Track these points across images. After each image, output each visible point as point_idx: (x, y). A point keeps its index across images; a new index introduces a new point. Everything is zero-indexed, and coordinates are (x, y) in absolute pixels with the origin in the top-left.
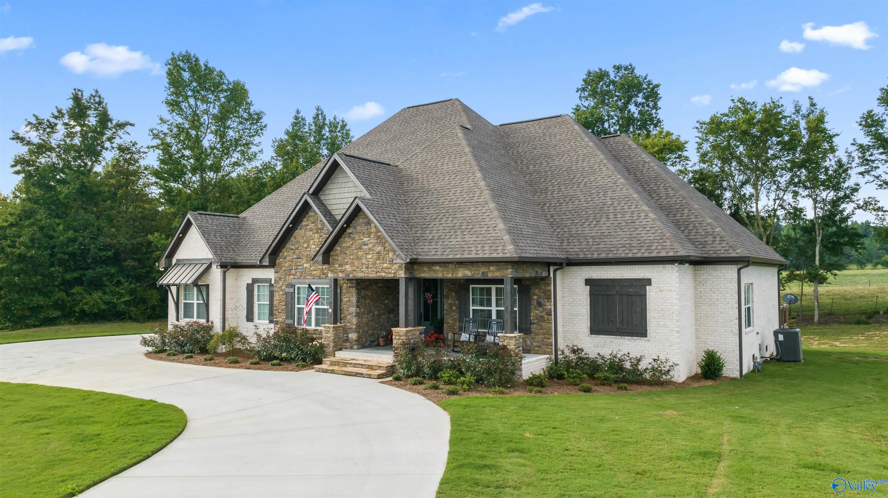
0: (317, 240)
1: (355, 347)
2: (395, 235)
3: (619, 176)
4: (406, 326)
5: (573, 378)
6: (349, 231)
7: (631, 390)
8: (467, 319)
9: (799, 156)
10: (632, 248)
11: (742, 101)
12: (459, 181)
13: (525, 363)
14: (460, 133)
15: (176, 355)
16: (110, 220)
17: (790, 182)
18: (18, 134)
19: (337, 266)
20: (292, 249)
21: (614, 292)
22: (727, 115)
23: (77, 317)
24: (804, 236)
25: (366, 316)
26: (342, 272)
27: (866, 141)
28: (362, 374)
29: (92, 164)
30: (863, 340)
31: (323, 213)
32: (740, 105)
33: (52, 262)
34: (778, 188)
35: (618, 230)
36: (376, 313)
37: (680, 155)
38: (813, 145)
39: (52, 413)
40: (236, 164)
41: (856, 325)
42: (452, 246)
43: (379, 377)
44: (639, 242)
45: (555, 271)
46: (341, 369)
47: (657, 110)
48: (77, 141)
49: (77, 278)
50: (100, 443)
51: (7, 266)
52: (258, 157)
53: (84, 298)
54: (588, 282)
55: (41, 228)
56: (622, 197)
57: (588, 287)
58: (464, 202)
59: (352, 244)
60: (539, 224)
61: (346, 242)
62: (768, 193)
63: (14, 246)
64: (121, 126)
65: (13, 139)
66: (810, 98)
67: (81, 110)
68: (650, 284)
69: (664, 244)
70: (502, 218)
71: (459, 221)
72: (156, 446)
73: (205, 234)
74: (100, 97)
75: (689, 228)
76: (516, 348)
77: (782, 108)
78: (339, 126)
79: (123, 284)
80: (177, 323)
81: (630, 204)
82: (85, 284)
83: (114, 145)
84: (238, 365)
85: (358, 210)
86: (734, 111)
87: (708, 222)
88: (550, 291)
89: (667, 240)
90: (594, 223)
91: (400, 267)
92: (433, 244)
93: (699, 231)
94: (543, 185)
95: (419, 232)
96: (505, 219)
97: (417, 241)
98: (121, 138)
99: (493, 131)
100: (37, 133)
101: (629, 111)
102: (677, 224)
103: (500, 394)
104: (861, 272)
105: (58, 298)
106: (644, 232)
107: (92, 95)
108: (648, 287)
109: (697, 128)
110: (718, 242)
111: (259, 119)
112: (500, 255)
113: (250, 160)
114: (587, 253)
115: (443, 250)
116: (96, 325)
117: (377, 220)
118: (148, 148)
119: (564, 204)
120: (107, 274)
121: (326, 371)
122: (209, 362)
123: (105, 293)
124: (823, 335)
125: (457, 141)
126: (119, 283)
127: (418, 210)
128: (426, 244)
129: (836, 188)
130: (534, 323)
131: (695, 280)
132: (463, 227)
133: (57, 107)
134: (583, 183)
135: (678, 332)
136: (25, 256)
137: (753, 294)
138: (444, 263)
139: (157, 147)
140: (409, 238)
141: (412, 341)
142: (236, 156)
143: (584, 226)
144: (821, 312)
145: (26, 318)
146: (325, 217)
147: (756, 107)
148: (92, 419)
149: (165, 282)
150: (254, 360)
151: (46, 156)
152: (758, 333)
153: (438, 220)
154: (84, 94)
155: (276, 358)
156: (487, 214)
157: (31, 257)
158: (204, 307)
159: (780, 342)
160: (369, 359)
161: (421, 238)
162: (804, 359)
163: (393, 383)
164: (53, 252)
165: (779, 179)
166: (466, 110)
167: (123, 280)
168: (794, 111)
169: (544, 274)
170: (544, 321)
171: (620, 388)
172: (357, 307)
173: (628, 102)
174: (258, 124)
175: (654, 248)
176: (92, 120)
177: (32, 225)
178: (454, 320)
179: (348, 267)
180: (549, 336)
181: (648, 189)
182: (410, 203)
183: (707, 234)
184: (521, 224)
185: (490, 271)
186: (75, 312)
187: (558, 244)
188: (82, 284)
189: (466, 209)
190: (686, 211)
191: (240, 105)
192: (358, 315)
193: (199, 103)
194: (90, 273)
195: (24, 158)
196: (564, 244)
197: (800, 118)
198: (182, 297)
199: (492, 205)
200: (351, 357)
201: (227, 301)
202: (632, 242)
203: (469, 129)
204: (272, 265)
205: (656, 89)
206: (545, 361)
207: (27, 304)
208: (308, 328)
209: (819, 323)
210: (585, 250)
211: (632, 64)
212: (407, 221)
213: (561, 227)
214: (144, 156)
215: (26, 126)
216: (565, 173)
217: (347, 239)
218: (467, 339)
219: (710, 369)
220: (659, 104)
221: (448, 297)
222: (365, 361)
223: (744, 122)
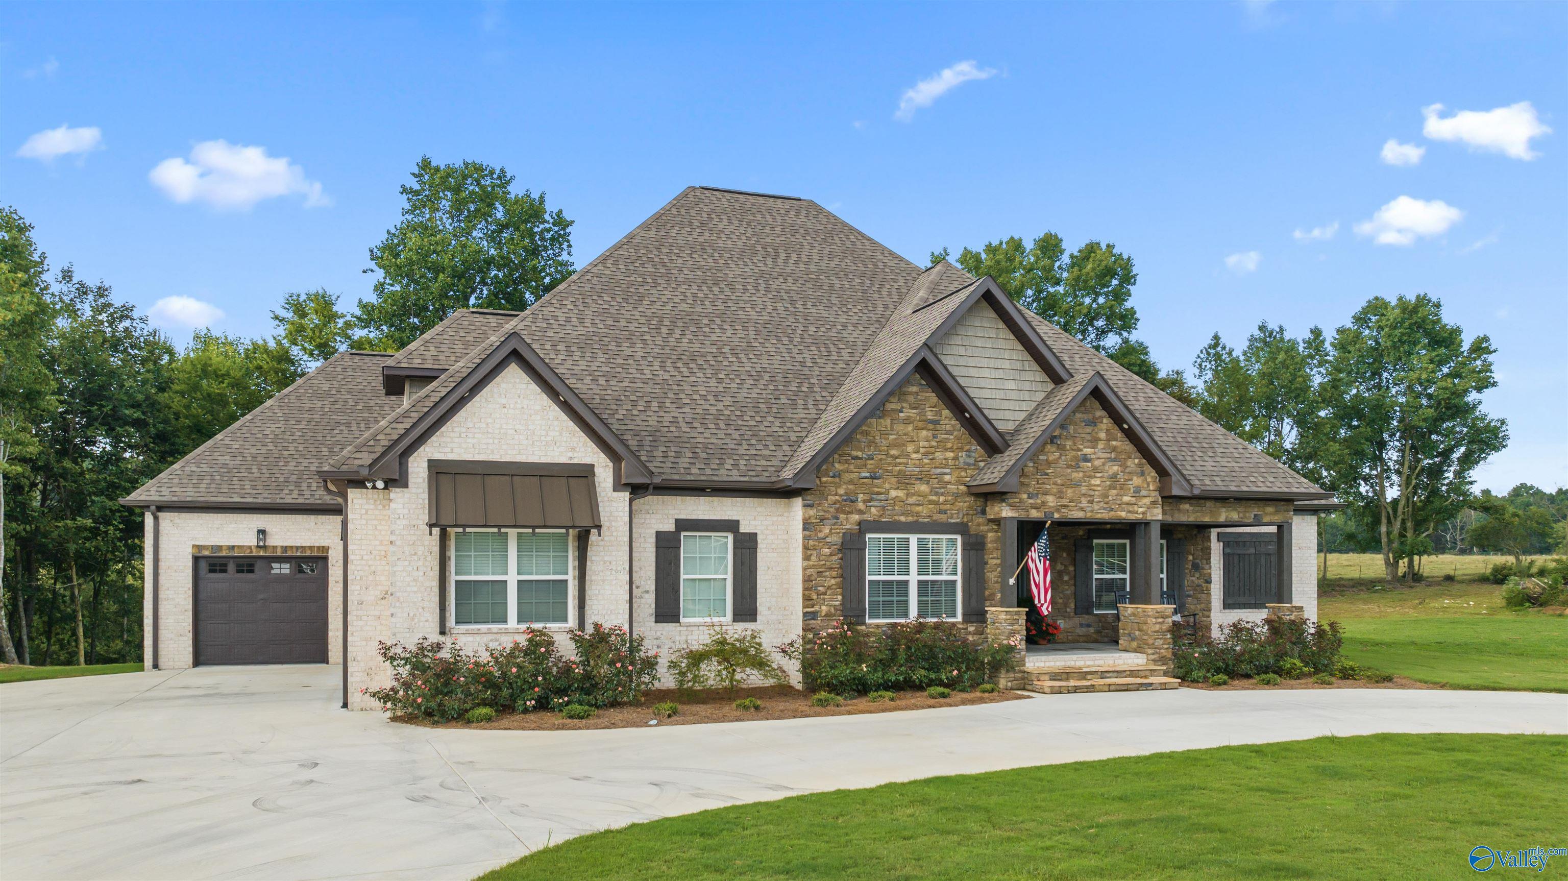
26: (1038, 508)
54: (1221, 537)
57: (1221, 544)
88: (1209, 547)
130: (1190, 596)
170: (1202, 591)
178: (1066, 597)
179: (1051, 501)
180: (1208, 614)
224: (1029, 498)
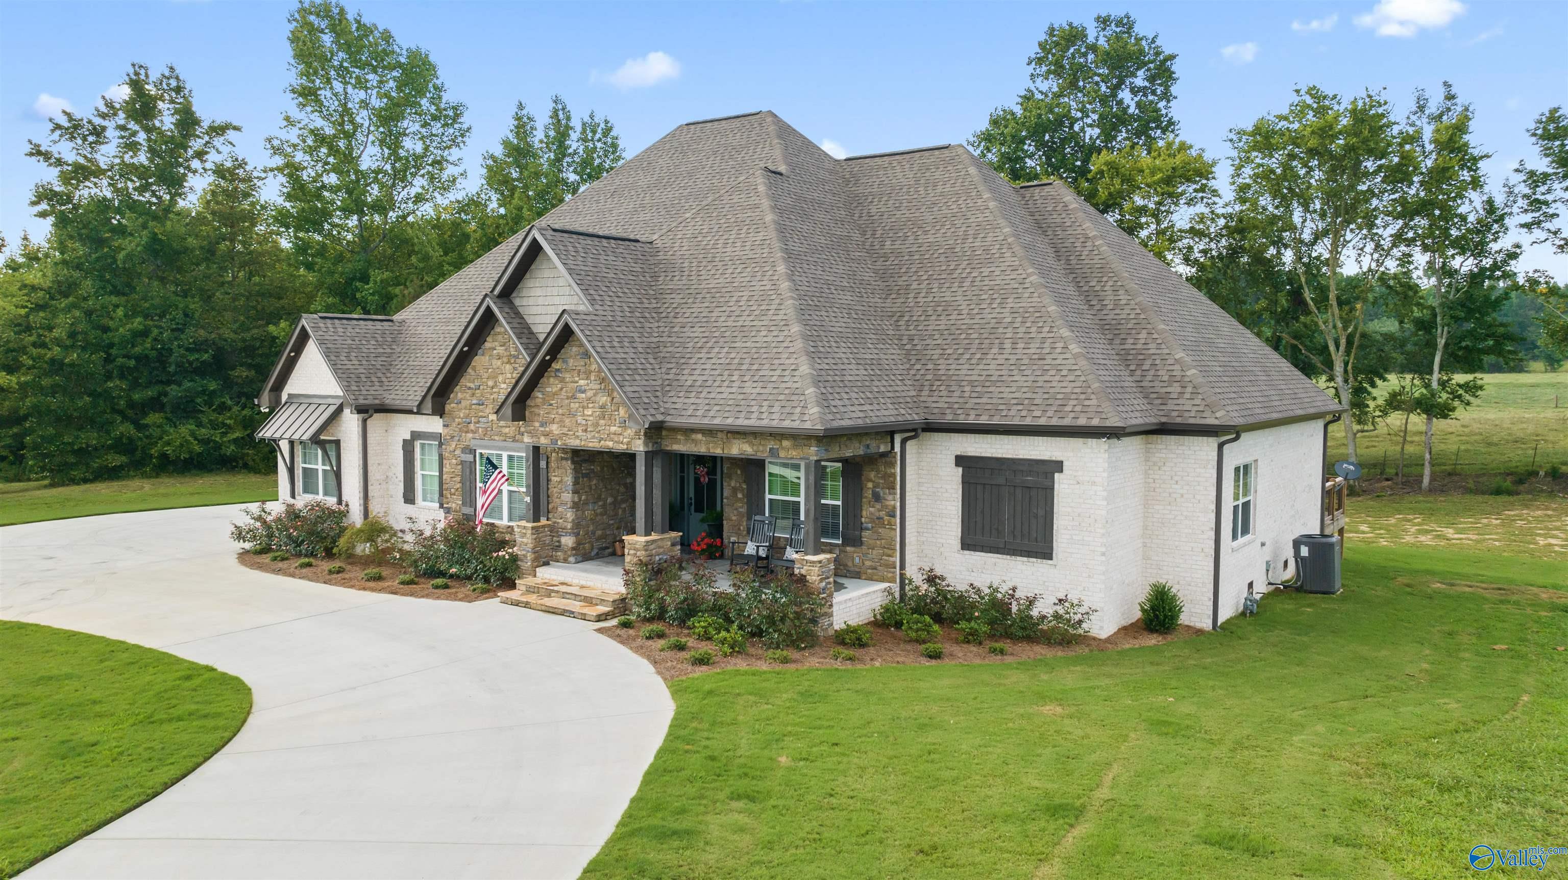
0: (509, 376)
1: (572, 559)
2: (627, 378)
3: (1031, 270)
4: (647, 534)
5: (917, 630)
6: (555, 366)
7: (1012, 654)
8: (758, 518)
9: (1414, 190)
10: (1033, 408)
11: (1313, 92)
12: (748, 279)
13: (840, 603)
14: (761, 183)
15: (287, 559)
16: (207, 298)
17: (1398, 238)
18: (39, 146)
19: (537, 424)
20: (470, 388)
21: (1001, 481)
22: (1286, 118)
23: (155, 465)
24: (1417, 335)
25: (591, 507)
26: (546, 435)
27: (1542, 165)
28: (573, 613)
29: (172, 199)
30: (1496, 525)
31: (517, 331)
32: (1309, 100)
33: (108, 371)
34: (1378, 246)
35: (1015, 372)
36: (609, 500)
37: (1205, 185)
38: (1440, 175)
39: (39, 691)
40: (419, 199)
41: (1491, 497)
42: (722, 402)
43: (600, 618)
44: (1046, 396)
45: (904, 442)
46: (540, 602)
47: (1168, 101)
48: (142, 158)
49: (152, 398)
50: (88, 763)
51: (34, 380)
52: (458, 186)
53: (165, 432)
54: (960, 460)
55: (89, 313)
56: (1031, 310)
57: (960, 469)
58: (751, 318)
59: (561, 389)
60: (882, 356)
61: (550, 385)
62: (1359, 255)
63: (43, 345)
64: (219, 130)
65: (31, 154)
66: (1447, 85)
67: (145, 105)
68: (1061, 471)
69: (1087, 403)
70: (808, 353)
71: (739, 356)
72: (174, 772)
73: (330, 354)
74: (177, 78)
75: (1144, 368)
76: (821, 580)
77: (1385, 107)
78: (599, 130)
79: (230, 409)
80: (292, 501)
81: (1040, 324)
82: (168, 409)
83: (209, 165)
84: (381, 584)
85: (566, 335)
86: (1300, 111)
87: (1177, 357)
88: (894, 475)
89: (1093, 396)
90: (978, 356)
91: (637, 433)
92: (693, 394)
93: (1160, 373)
94: (904, 278)
95: (674, 371)
96: (813, 355)
97: (668, 388)
98: (219, 152)
99: (831, 172)
100: (72, 145)
101: (1120, 103)
102: (1125, 358)
103: (782, 662)
104: (1550, 377)
105: (122, 433)
106: (1057, 378)
107: (163, 75)
108: (1056, 475)
109: (1231, 140)
110: (1187, 396)
111: (457, 116)
112: (796, 424)
113: (445, 189)
114: (959, 412)
115: (707, 408)
116: (187, 479)
117: (597, 352)
118: (265, 171)
119: (934, 318)
120: (204, 392)
121: (516, 604)
122: (336, 576)
123: (200, 425)
124: (1431, 513)
125: (754, 200)
126: (223, 408)
127: (675, 330)
128: (681, 394)
129: (1479, 250)
130: (867, 529)
131: (1147, 460)
132: (744, 367)
133: (103, 97)
134: (970, 279)
135: (1103, 554)
136: (62, 364)
137: (1256, 478)
138: (710, 432)
139: (280, 169)
140: (654, 383)
141: (657, 558)
142: (419, 184)
143: (961, 362)
144: (1437, 469)
145: (72, 466)
146: (519, 338)
147: (1339, 103)
148: (97, 708)
149: (268, 435)
150: (407, 577)
151: (91, 185)
152: (1263, 544)
153: (705, 350)
154: (149, 72)
155: (442, 574)
156: (785, 344)
157: (72, 365)
158: (332, 477)
159: (1303, 559)
160: (589, 584)
161: (675, 383)
162: (1343, 586)
163: (618, 631)
164: (109, 355)
165: (1380, 231)
166: (785, 132)
167: (229, 402)
168: (1414, 108)
169: (882, 449)
170: (883, 526)
171: (993, 651)
172: (575, 492)
173: (1116, 88)
174: (456, 126)
175: (1068, 408)
176: (167, 121)
177: (74, 306)
178: (740, 515)
179: (555, 428)
180: (890, 552)
181: (1085, 288)
182: (664, 315)
183: (1172, 379)
184: (846, 361)
185: (783, 448)
186: (151, 456)
187: (914, 393)
188: (161, 408)
189: (753, 334)
190: (1143, 335)
191: (421, 93)
192: (575, 506)
193: (350, 89)
194: (174, 391)
195: (51, 190)
196: (923, 393)
197: (1425, 120)
198: (299, 459)
199: (796, 328)
200: (561, 579)
201: (370, 468)
202: (1034, 396)
203: (781, 174)
204: (439, 410)
205: (1169, 63)
206: (880, 594)
207: (69, 443)
208: (497, 522)
209: (1430, 490)
210: (956, 406)
211: (1131, 14)
212: (654, 350)
213: (923, 362)
214: (260, 183)
215: (53, 131)
216: (942, 259)
217: (552, 380)
218: (754, 552)
219: (1156, 616)
220: (1174, 90)
221: (730, 478)
222: (582, 587)
223: (1313, 132)
224: (542, 426)
